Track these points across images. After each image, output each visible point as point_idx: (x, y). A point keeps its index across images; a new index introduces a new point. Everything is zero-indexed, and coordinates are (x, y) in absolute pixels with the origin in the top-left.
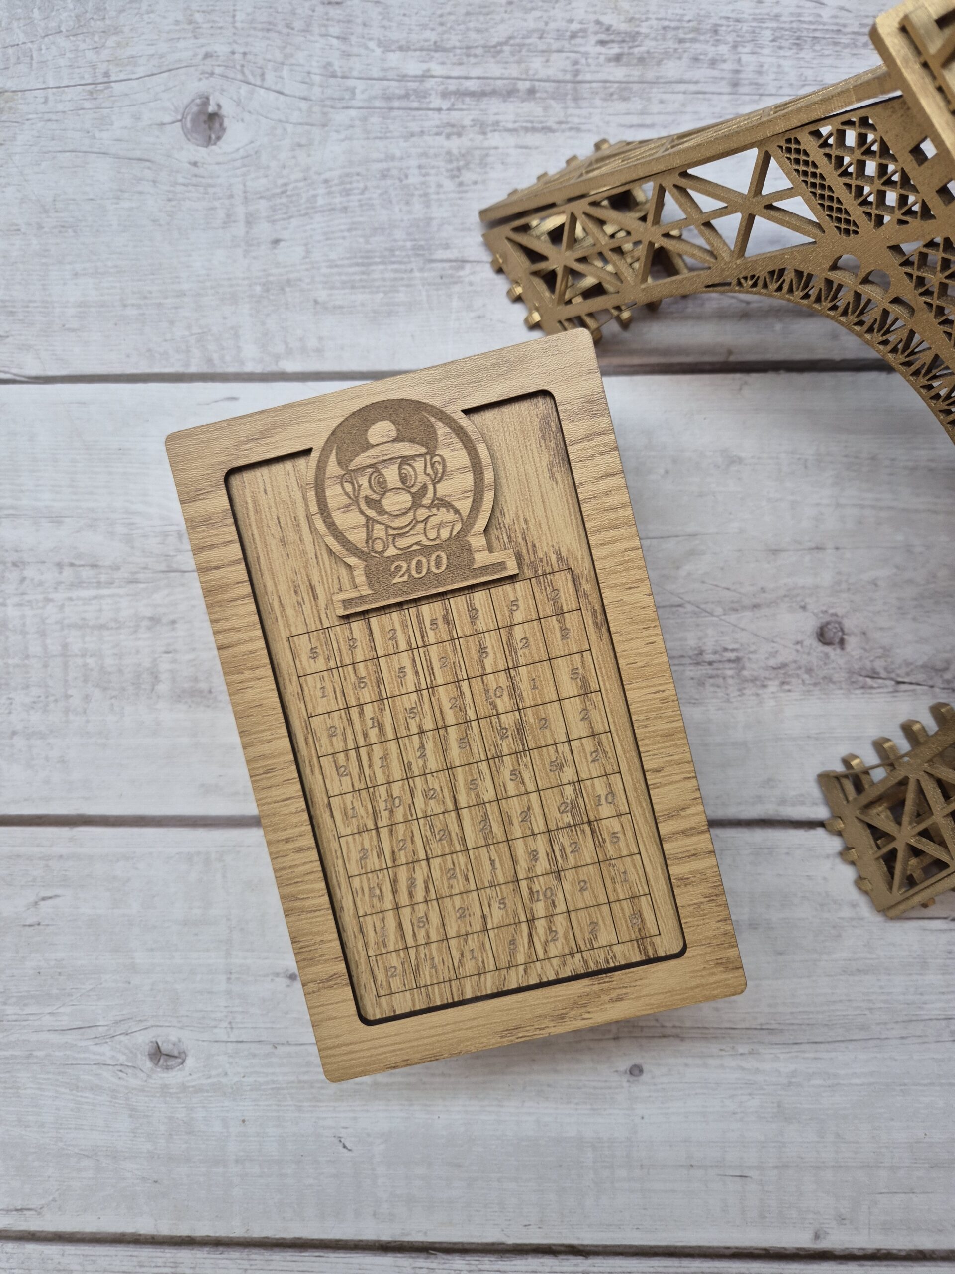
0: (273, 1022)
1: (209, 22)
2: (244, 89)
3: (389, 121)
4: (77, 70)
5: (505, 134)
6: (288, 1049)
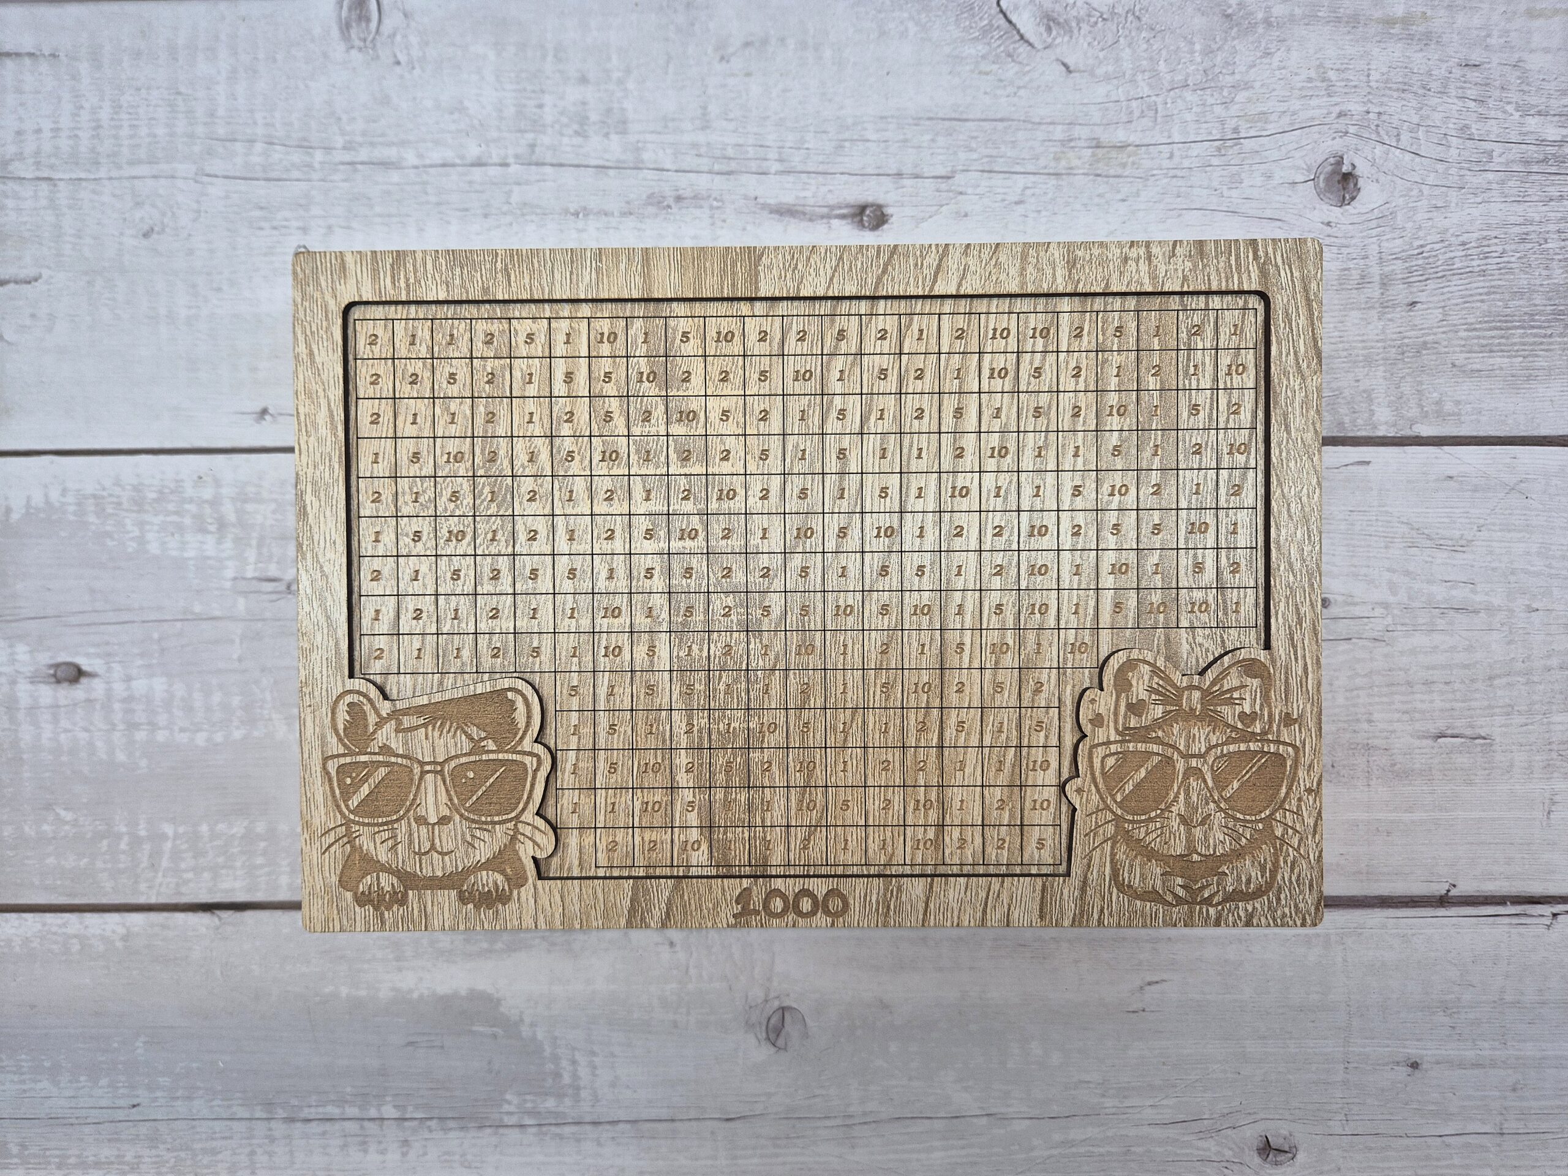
0: (1391, 1114)
2: (1379, 149)
4: (1204, 126)
6: (1406, 1141)
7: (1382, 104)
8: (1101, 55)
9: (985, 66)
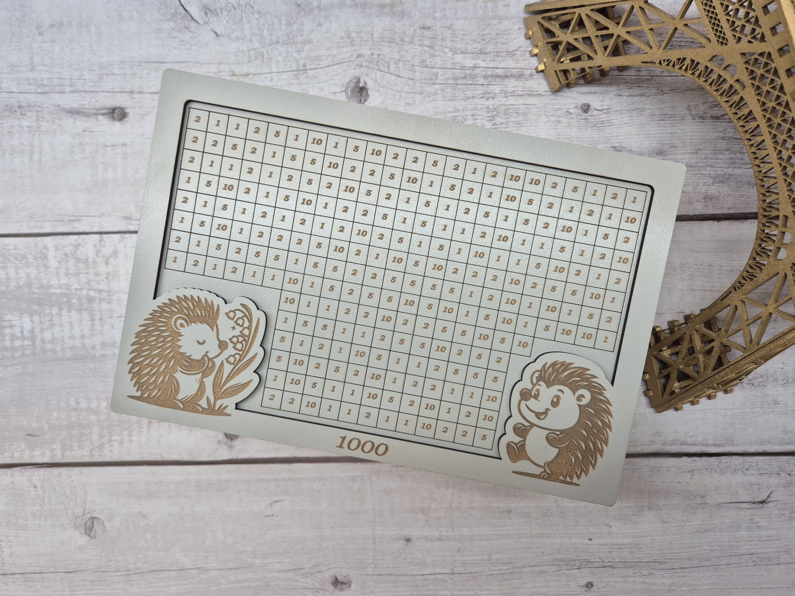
0: (398, 564)
1: (359, 37)
2: (379, 74)
3: (456, 91)
4: (288, 63)
5: (517, 98)
6: (406, 578)
7: (380, 50)
8: (234, 27)
9: (174, 34)
